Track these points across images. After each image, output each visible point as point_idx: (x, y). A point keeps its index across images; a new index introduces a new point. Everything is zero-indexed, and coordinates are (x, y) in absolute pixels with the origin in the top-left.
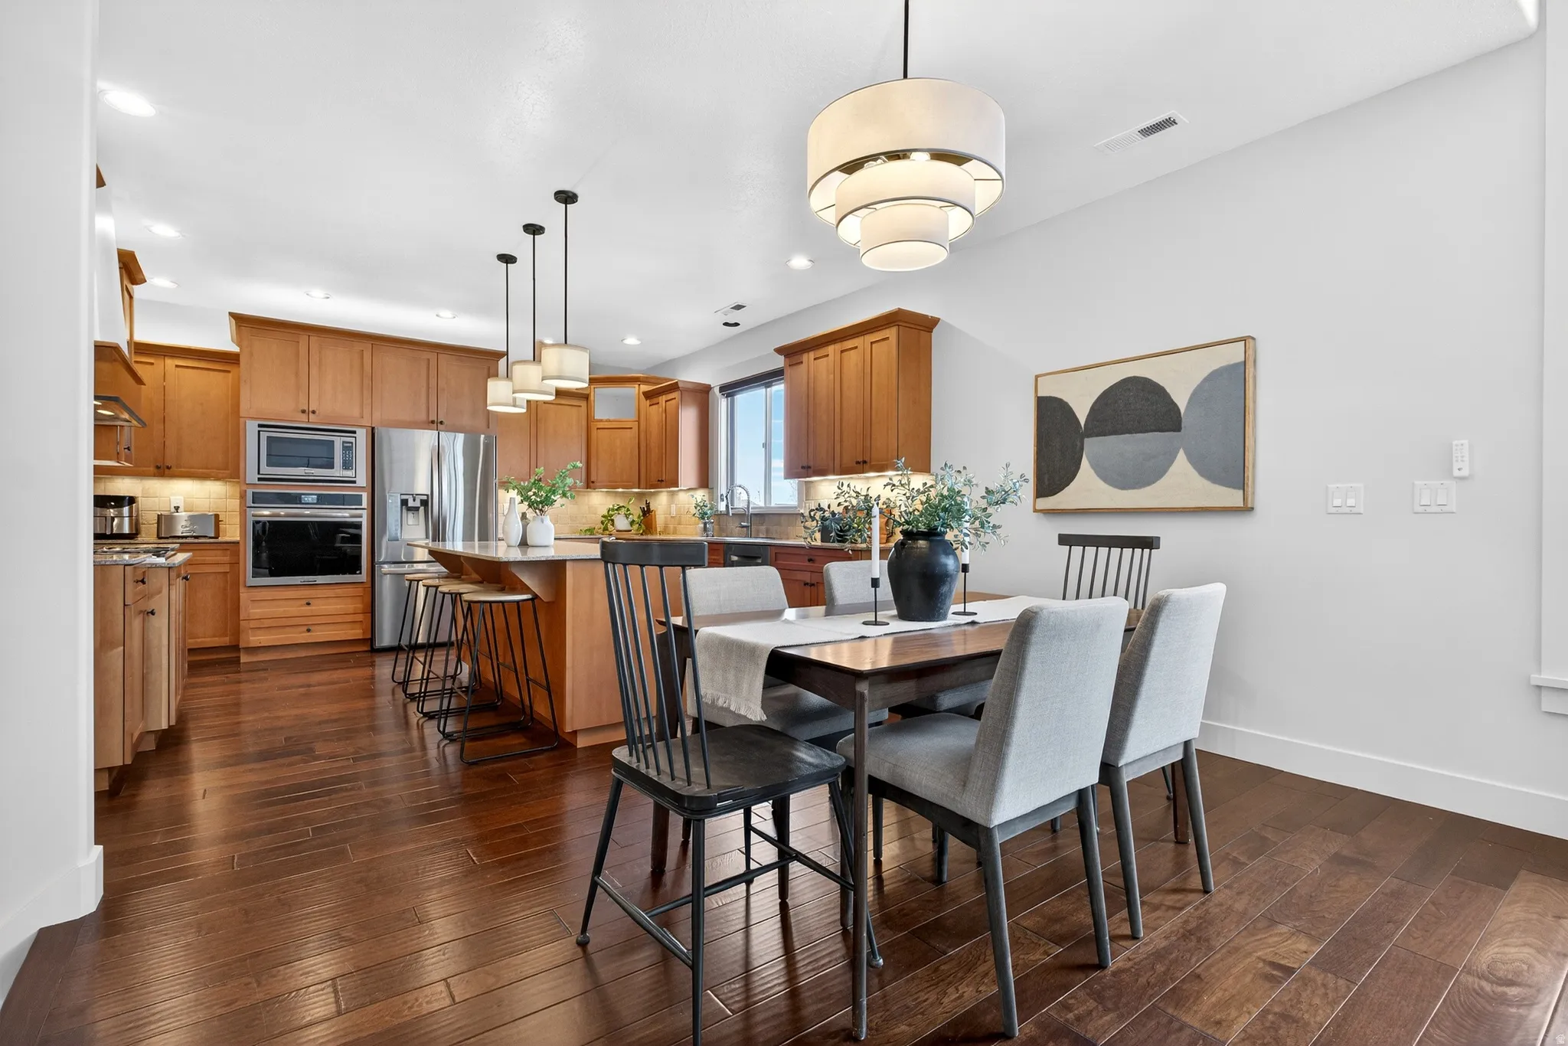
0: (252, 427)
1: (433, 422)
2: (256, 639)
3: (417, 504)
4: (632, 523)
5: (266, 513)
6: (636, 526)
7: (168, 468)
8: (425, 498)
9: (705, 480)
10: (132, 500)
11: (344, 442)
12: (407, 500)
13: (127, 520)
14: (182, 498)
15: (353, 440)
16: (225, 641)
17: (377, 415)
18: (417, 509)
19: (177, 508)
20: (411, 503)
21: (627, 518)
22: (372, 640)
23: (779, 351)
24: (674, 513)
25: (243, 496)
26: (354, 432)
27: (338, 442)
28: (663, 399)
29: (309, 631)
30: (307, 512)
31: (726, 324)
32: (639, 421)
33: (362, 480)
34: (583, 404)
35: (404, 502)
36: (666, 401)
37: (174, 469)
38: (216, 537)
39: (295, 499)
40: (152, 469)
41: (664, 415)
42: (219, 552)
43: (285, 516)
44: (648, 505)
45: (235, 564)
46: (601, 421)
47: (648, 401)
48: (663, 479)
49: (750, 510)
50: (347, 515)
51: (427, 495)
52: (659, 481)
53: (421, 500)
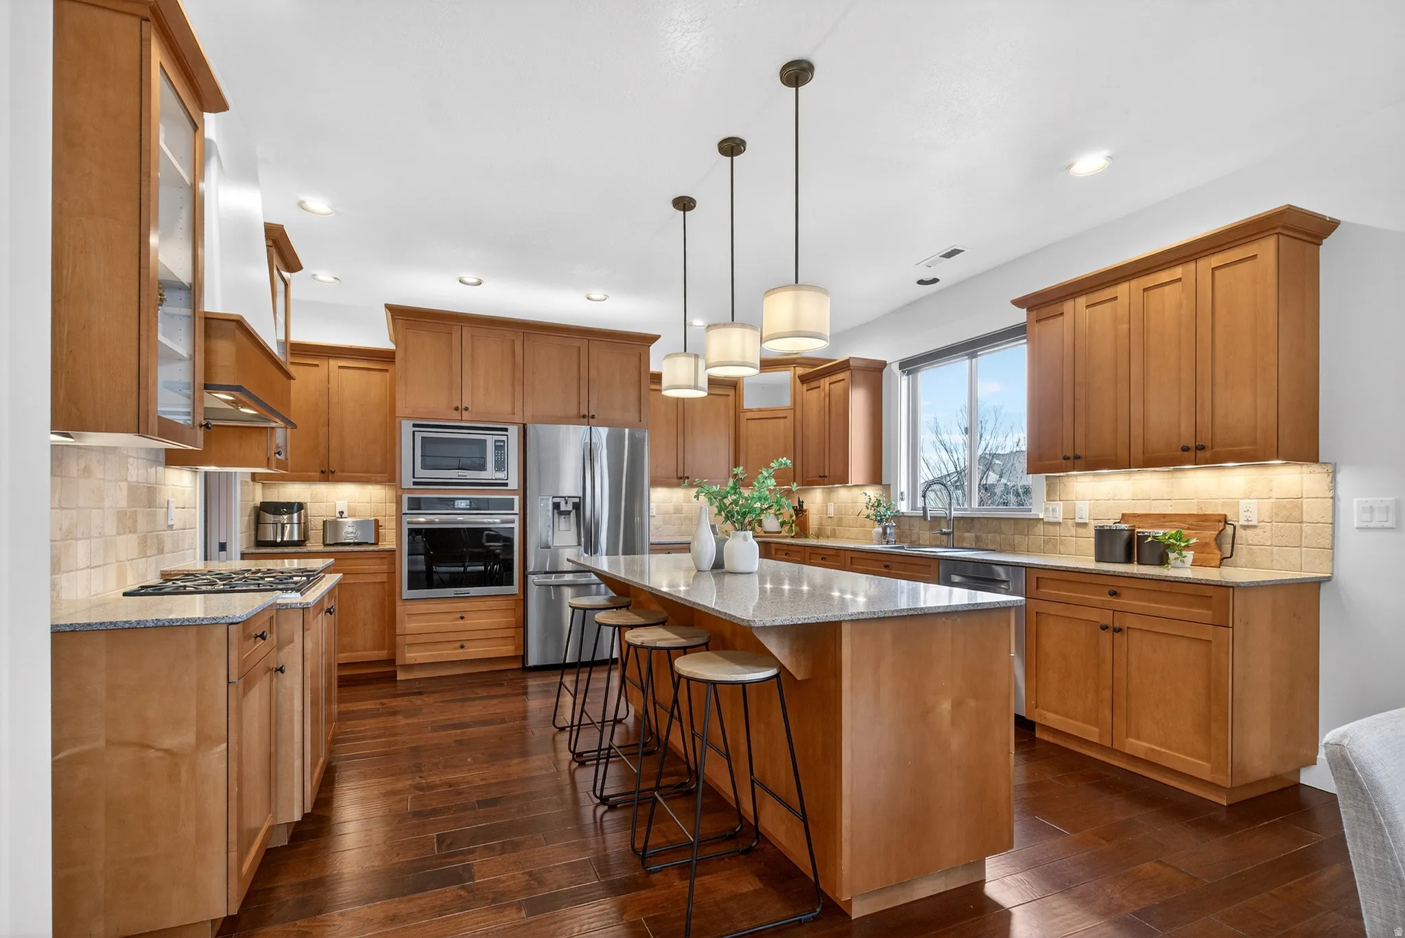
0: (407, 427)
1: (584, 417)
2: (412, 656)
3: (570, 507)
4: (783, 524)
5: (421, 520)
6: (787, 528)
7: (333, 472)
8: (577, 500)
9: (876, 476)
10: (301, 506)
11: (496, 441)
12: (559, 503)
13: (296, 527)
14: (346, 502)
15: (504, 438)
16: (382, 654)
17: (529, 412)
18: (568, 513)
19: (341, 513)
20: (563, 508)
21: (778, 519)
22: (524, 657)
23: (1019, 303)
24: (831, 512)
25: (399, 502)
26: (506, 430)
27: (490, 440)
28: (825, 382)
29: (462, 647)
30: (460, 518)
31: (921, 282)
32: (794, 409)
33: (514, 483)
34: (731, 392)
35: (556, 506)
36: (830, 384)
37: (338, 474)
38: (376, 544)
39: (449, 503)
40: (317, 474)
41: (827, 399)
42: (377, 561)
43: (440, 523)
44: (801, 503)
45: (392, 573)
46: (751, 410)
47: (805, 385)
48: (827, 474)
49: (953, 512)
50: (498, 521)
51: (580, 498)
52: (820, 477)
53: (573, 503)
